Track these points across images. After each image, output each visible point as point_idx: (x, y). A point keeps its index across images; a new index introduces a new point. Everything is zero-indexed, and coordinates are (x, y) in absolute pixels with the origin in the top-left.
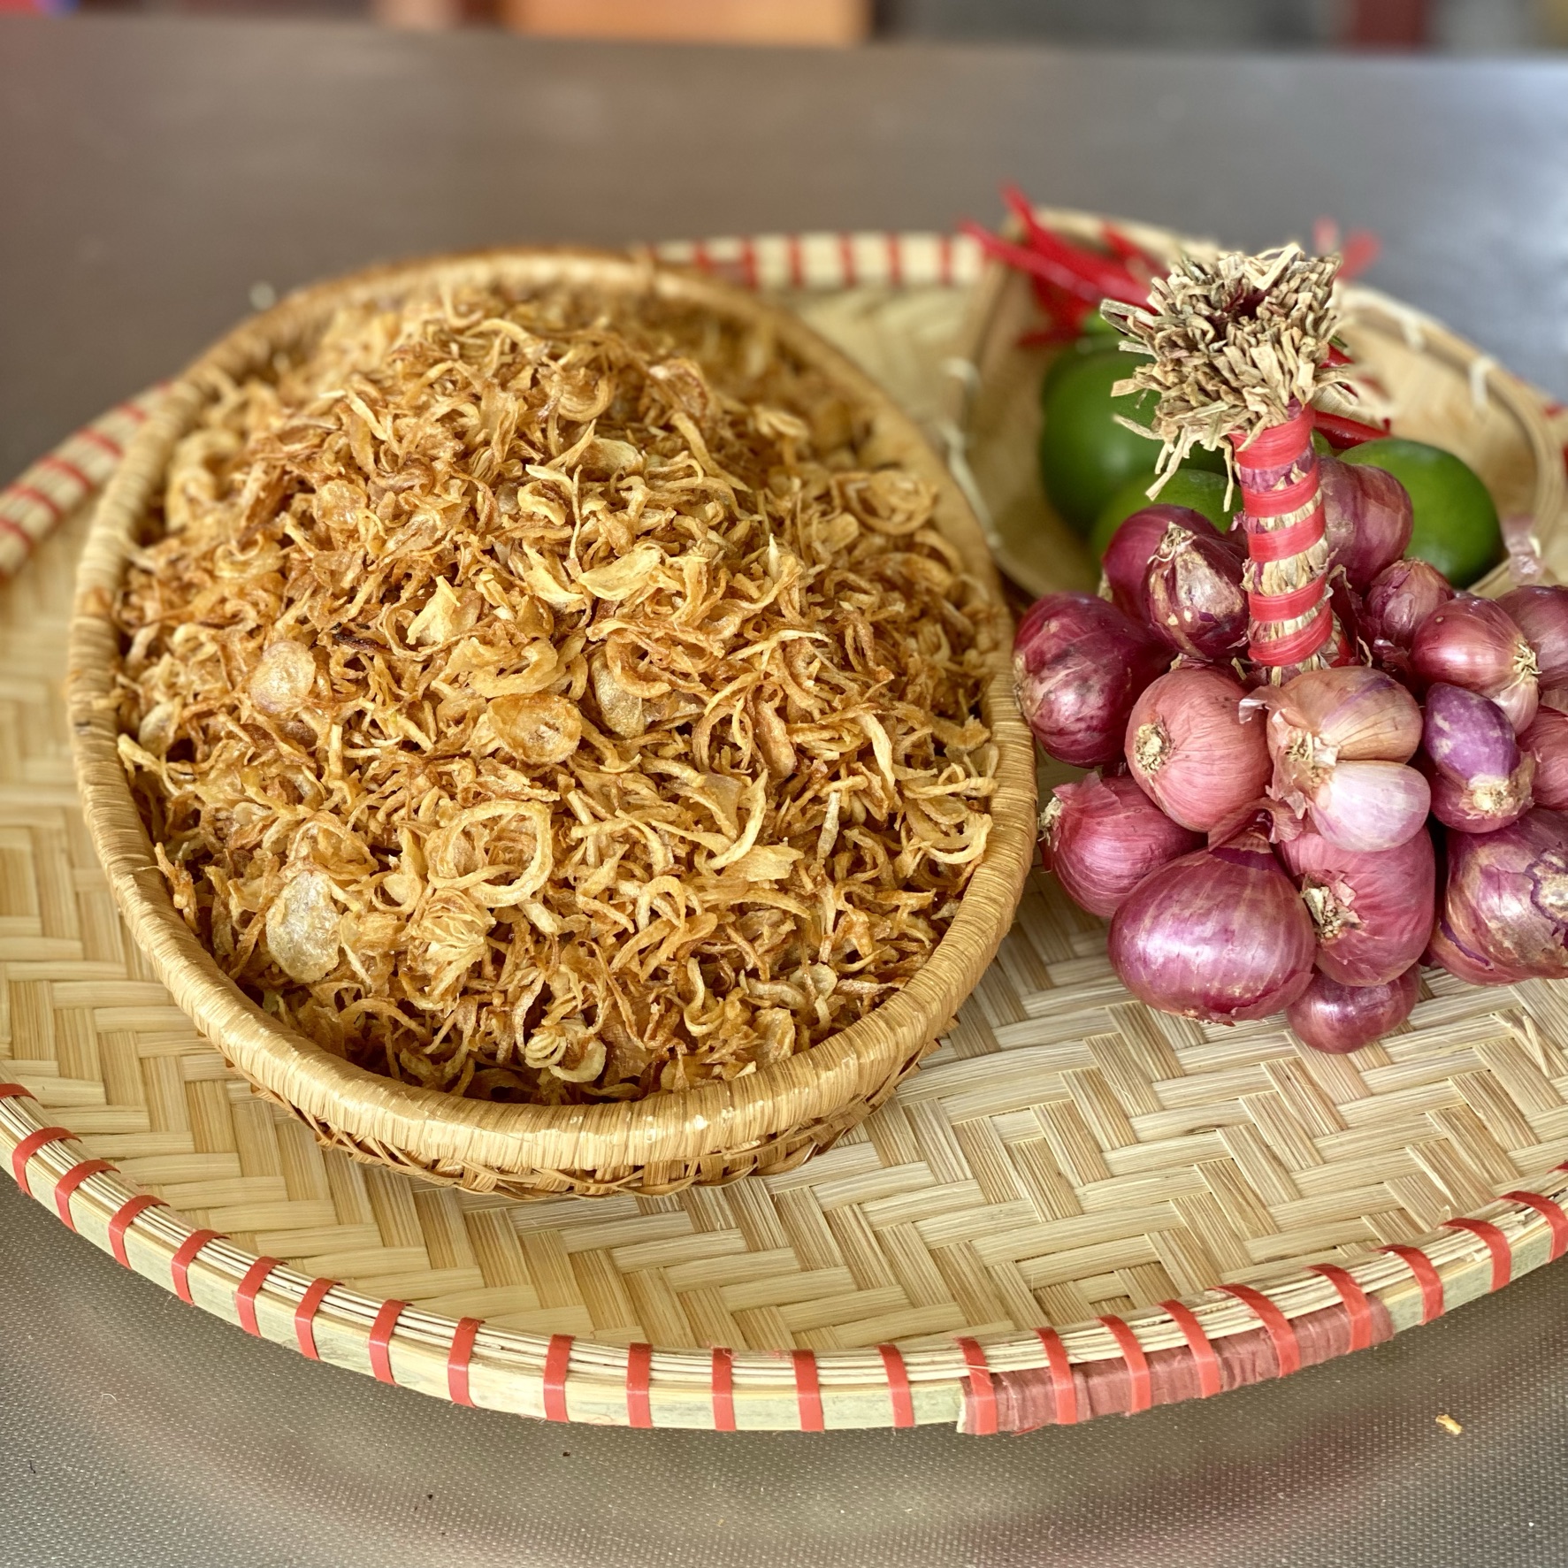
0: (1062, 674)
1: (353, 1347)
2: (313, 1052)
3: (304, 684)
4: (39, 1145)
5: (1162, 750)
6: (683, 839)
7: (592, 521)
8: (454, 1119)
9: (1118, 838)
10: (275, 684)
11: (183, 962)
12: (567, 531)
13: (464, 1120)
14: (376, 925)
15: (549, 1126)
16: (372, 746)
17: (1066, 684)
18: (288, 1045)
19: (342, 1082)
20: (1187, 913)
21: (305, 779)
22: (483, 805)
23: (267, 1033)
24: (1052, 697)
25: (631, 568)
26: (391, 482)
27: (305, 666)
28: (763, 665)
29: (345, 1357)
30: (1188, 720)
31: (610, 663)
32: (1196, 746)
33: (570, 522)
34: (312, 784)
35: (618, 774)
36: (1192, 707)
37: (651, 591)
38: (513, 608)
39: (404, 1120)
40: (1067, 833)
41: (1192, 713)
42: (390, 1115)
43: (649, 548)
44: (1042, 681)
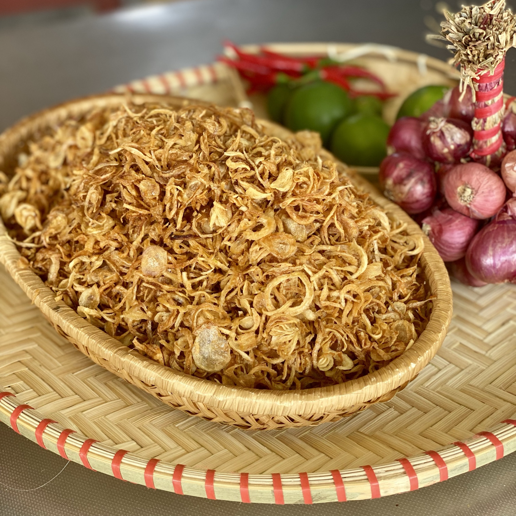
0: (413, 180)
1: (329, 493)
2: (259, 391)
3: (164, 262)
4: (154, 467)
5: (472, 193)
6: (342, 271)
7: (262, 166)
8: (330, 395)
9: (459, 229)
10: (152, 264)
11: (179, 377)
12: (253, 173)
13: (334, 394)
14: (246, 338)
15: (366, 385)
16: (201, 275)
17: (416, 183)
18: (247, 392)
19: (279, 397)
20: (504, 245)
21: (179, 297)
22: (275, 279)
23: (236, 390)
24: (412, 189)
25: (284, 178)
26: (171, 174)
27: (162, 253)
28: (338, 201)
29: (325, 498)
30: (478, 180)
31: (290, 215)
32: (485, 187)
33: (252, 169)
34: (183, 297)
35: (310, 255)
36: (477, 175)
37: (295, 184)
38: (246, 205)
39: (311, 402)
40: (437, 235)
41: (478, 177)
42: (304, 402)
43: (287, 169)
44: (405, 185)
